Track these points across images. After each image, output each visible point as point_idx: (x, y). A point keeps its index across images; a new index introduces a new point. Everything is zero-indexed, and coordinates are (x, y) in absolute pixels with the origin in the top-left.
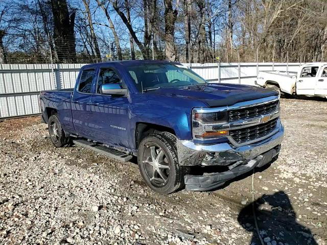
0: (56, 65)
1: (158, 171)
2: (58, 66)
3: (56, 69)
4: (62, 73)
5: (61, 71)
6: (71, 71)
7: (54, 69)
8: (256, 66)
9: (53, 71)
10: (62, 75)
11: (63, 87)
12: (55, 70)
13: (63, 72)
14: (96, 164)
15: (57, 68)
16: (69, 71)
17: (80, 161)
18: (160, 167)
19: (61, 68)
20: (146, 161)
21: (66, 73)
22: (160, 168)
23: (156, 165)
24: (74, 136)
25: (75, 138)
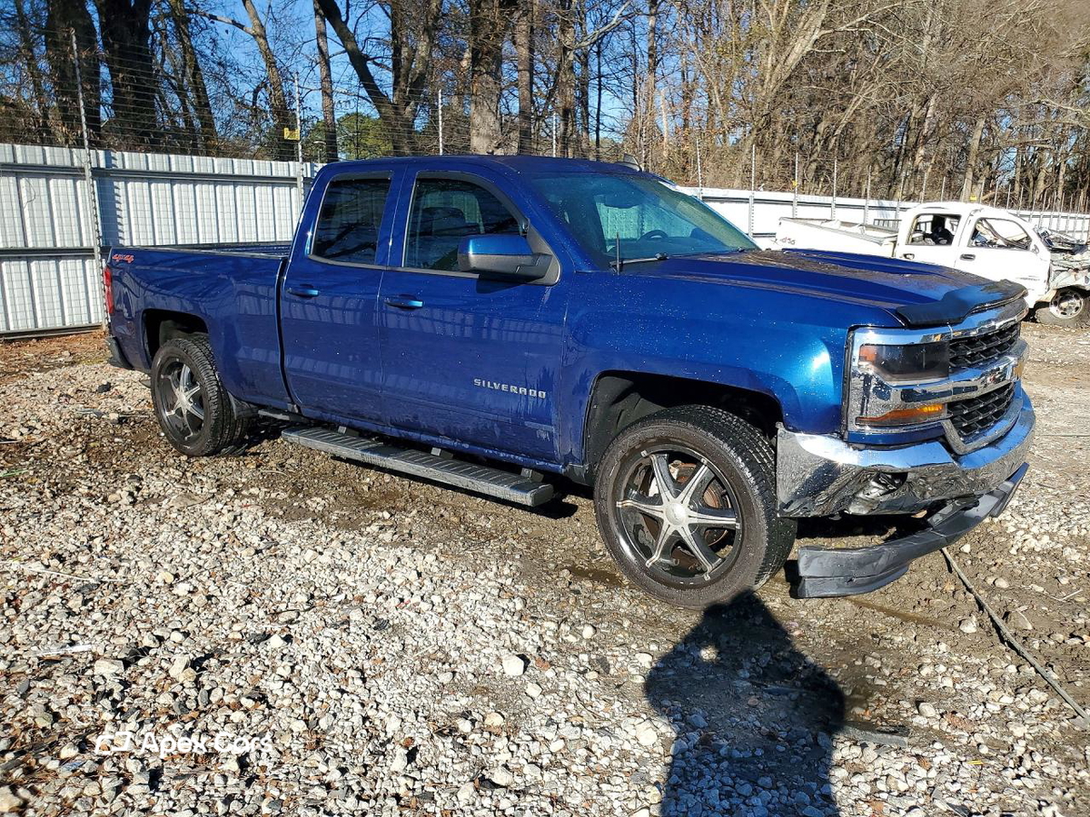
0: (101, 153)
1: (687, 535)
2: (108, 159)
3: (99, 168)
4: (121, 184)
5: (119, 179)
6: (158, 181)
7: (93, 170)
8: (746, 200)
9: (88, 173)
10: (122, 192)
11: (126, 236)
12: (97, 172)
13: (126, 180)
14: (387, 515)
15: (103, 165)
16: (150, 181)
17: (316, 504)
18: (695, 521)
19: (120, 167)
20: (629, 503)
21: (136, 189)
22: (692, 526)
23: (678, 514)
24: (280, 417)
25: (284, 422)
